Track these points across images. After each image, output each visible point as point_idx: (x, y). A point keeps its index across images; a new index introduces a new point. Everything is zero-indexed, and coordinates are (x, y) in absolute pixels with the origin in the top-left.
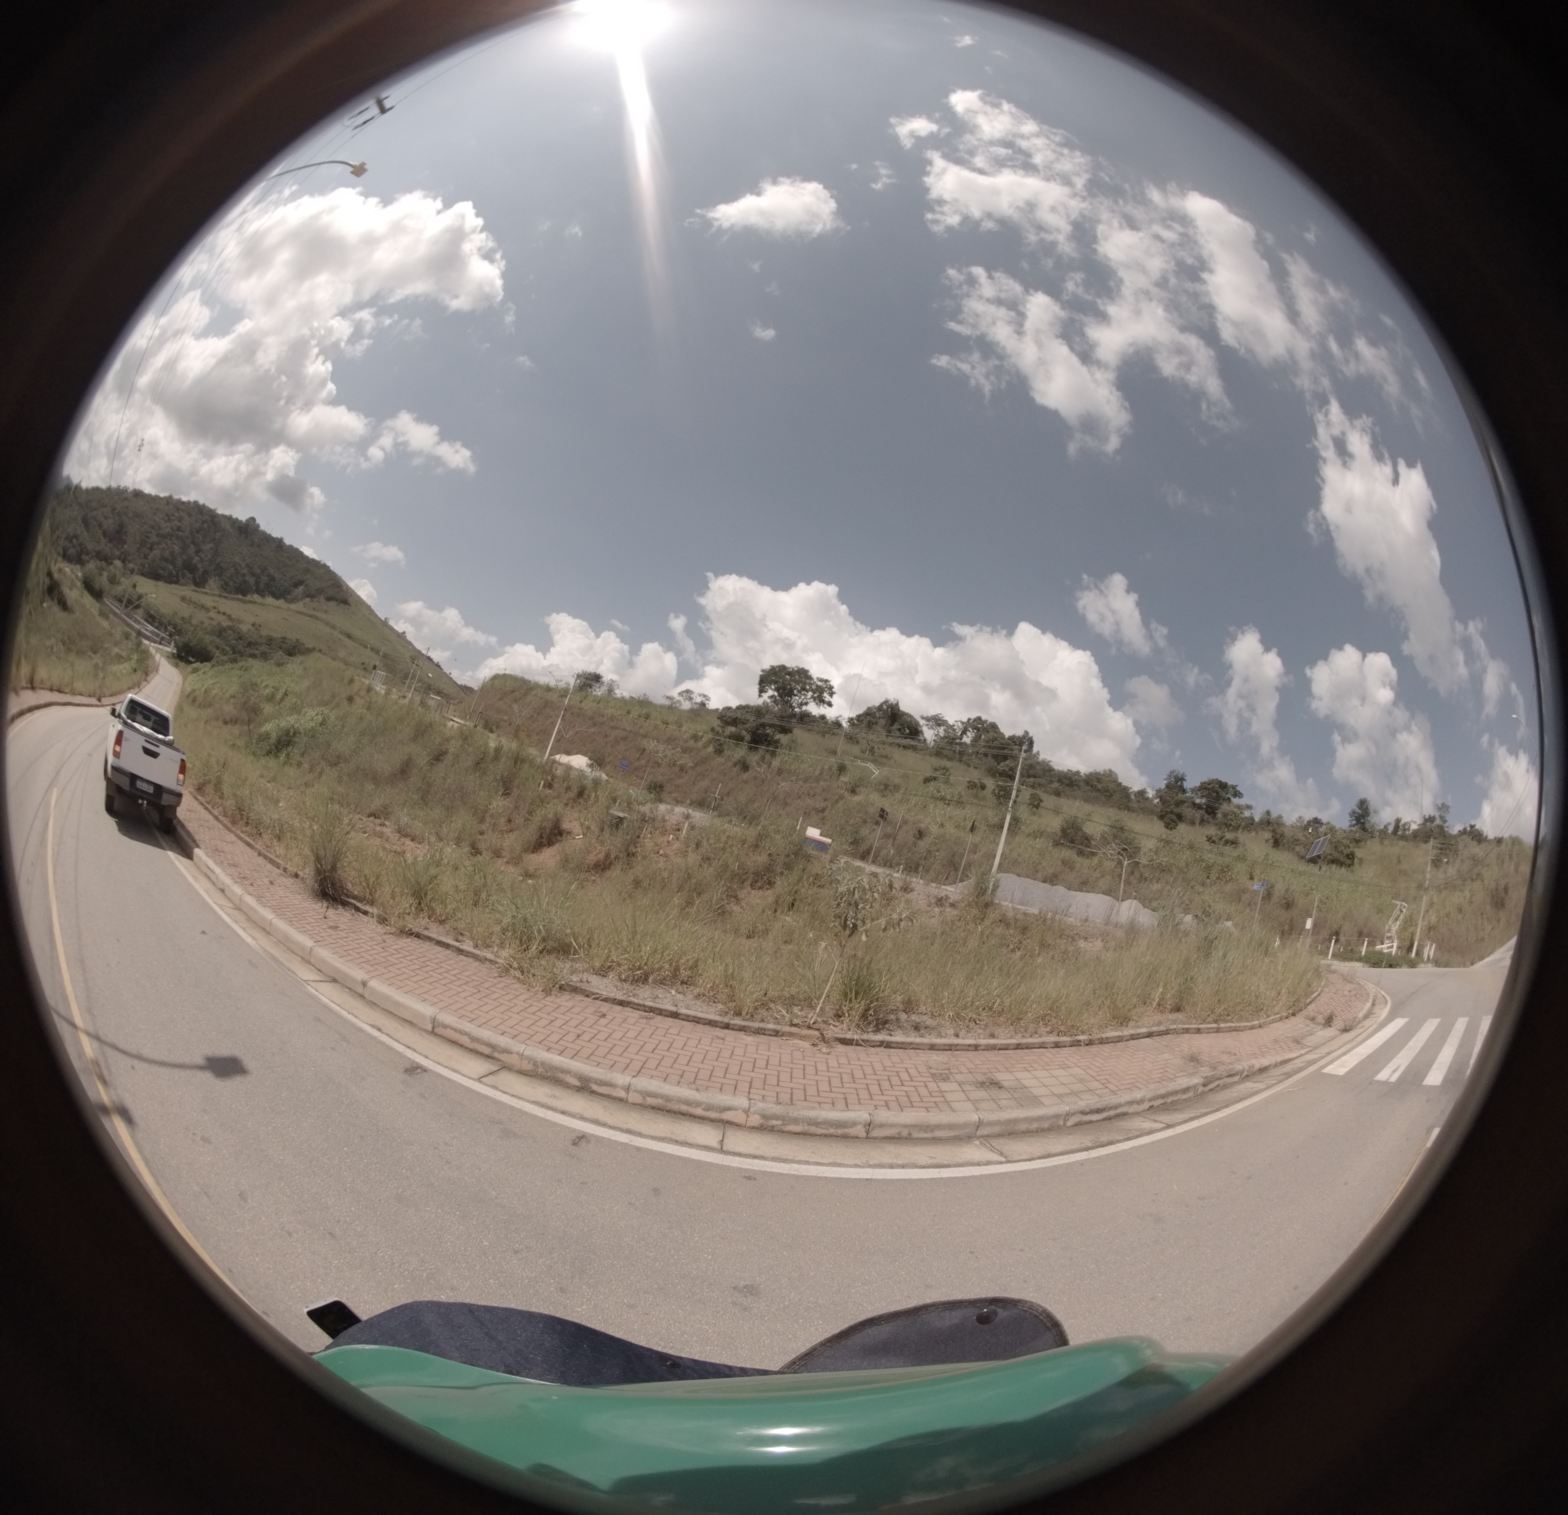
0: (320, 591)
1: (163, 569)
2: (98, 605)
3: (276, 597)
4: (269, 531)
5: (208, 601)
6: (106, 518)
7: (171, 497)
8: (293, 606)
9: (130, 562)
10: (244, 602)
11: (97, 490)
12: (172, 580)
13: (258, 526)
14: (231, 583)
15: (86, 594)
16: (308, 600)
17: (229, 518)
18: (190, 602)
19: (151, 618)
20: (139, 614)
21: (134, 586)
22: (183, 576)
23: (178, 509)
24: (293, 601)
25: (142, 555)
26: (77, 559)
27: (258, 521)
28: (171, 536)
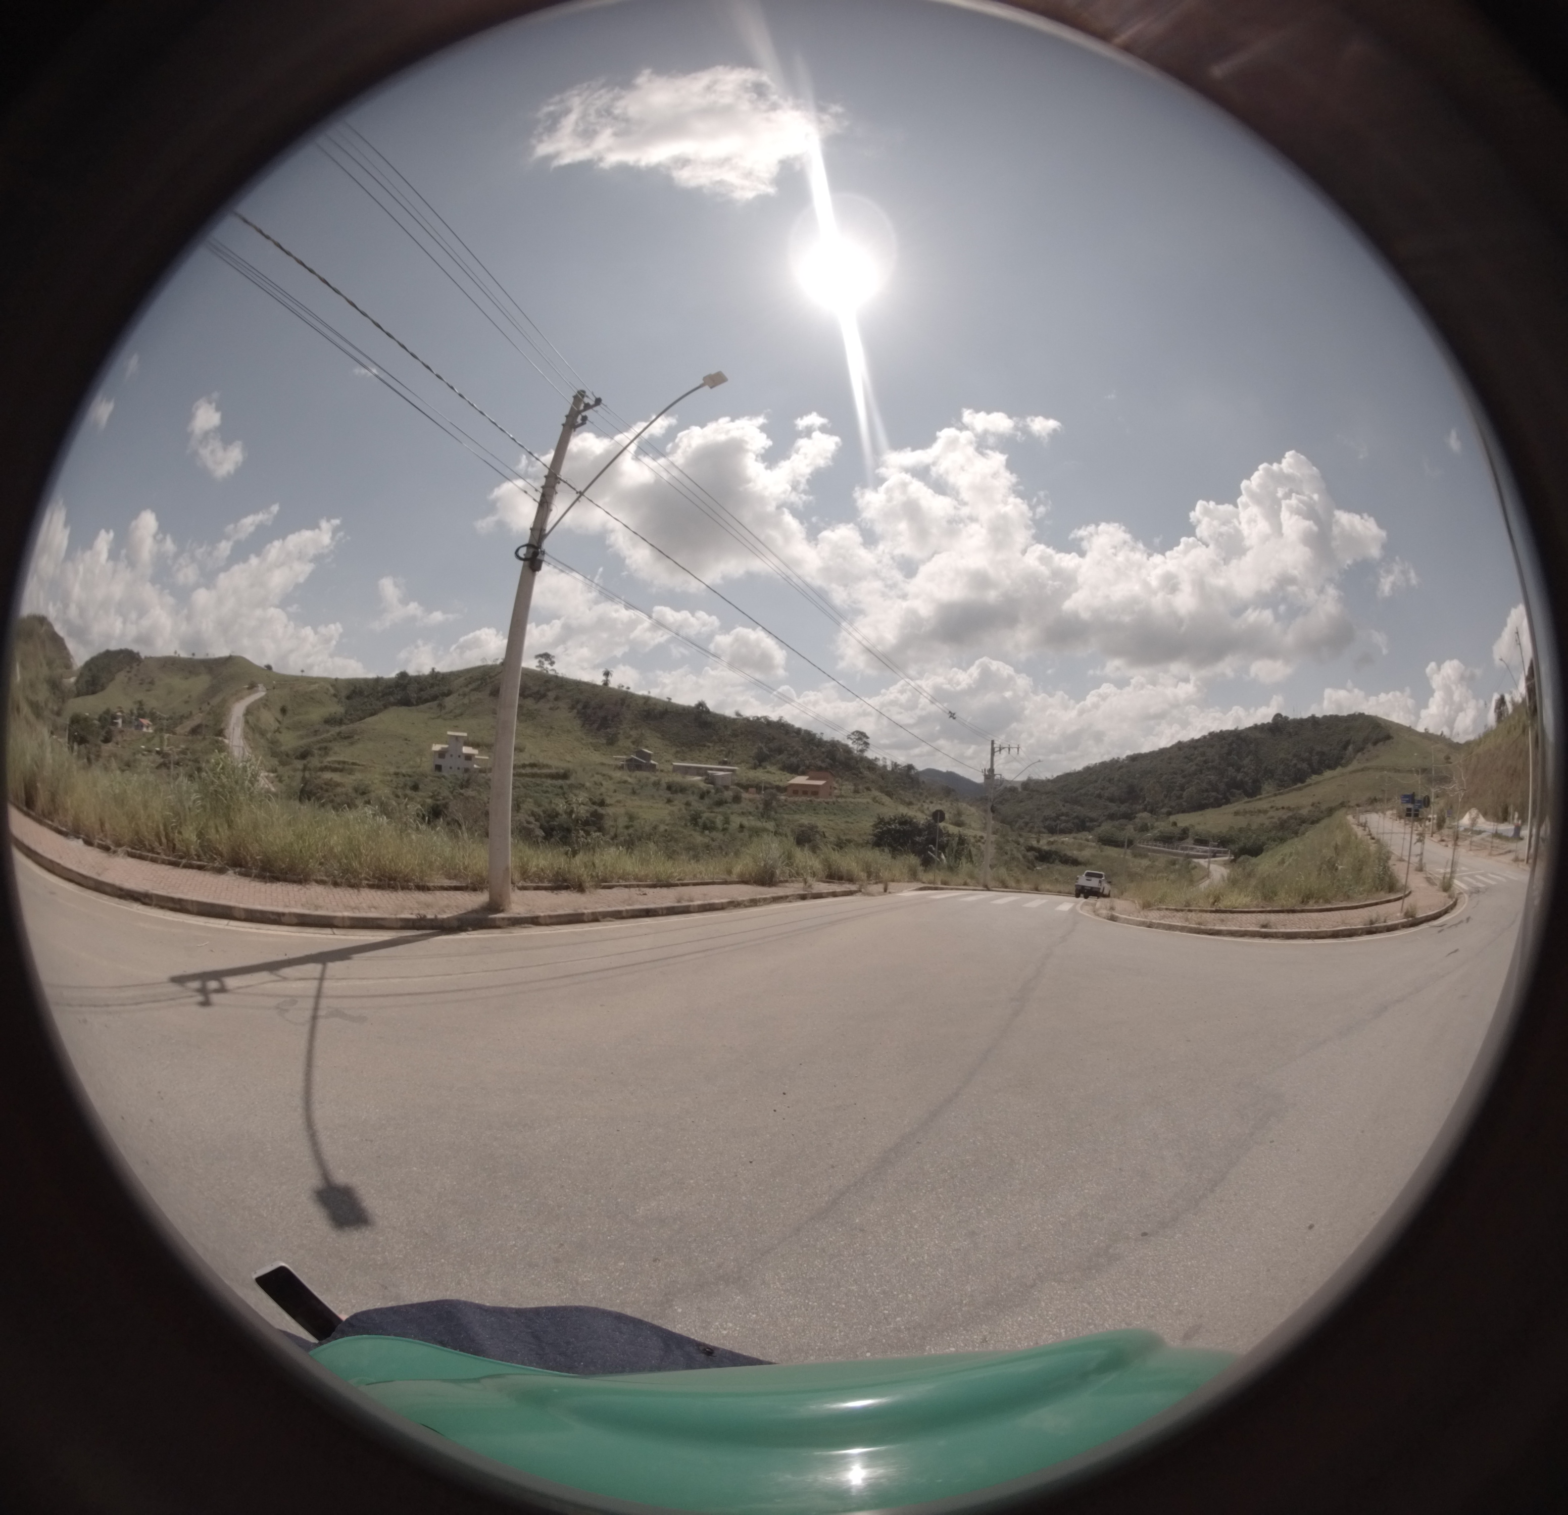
0: (1368, 740)
1: (1206, 799)
2: (1129, 852)
3: (1332, 767)
4: (1298, 717)
8: (1347, 769)
10: (1300, 788)
13: (1287, 718)
14: (1286, 778)
15: (1107, 848)
16: (1358, 755)
17: (1255, 727)
20: (1189, 842)
24: (1347, 764)
25: (1173, 798)
26: (1079, 828)
27: (1284, 713)
28: (1200, 771)
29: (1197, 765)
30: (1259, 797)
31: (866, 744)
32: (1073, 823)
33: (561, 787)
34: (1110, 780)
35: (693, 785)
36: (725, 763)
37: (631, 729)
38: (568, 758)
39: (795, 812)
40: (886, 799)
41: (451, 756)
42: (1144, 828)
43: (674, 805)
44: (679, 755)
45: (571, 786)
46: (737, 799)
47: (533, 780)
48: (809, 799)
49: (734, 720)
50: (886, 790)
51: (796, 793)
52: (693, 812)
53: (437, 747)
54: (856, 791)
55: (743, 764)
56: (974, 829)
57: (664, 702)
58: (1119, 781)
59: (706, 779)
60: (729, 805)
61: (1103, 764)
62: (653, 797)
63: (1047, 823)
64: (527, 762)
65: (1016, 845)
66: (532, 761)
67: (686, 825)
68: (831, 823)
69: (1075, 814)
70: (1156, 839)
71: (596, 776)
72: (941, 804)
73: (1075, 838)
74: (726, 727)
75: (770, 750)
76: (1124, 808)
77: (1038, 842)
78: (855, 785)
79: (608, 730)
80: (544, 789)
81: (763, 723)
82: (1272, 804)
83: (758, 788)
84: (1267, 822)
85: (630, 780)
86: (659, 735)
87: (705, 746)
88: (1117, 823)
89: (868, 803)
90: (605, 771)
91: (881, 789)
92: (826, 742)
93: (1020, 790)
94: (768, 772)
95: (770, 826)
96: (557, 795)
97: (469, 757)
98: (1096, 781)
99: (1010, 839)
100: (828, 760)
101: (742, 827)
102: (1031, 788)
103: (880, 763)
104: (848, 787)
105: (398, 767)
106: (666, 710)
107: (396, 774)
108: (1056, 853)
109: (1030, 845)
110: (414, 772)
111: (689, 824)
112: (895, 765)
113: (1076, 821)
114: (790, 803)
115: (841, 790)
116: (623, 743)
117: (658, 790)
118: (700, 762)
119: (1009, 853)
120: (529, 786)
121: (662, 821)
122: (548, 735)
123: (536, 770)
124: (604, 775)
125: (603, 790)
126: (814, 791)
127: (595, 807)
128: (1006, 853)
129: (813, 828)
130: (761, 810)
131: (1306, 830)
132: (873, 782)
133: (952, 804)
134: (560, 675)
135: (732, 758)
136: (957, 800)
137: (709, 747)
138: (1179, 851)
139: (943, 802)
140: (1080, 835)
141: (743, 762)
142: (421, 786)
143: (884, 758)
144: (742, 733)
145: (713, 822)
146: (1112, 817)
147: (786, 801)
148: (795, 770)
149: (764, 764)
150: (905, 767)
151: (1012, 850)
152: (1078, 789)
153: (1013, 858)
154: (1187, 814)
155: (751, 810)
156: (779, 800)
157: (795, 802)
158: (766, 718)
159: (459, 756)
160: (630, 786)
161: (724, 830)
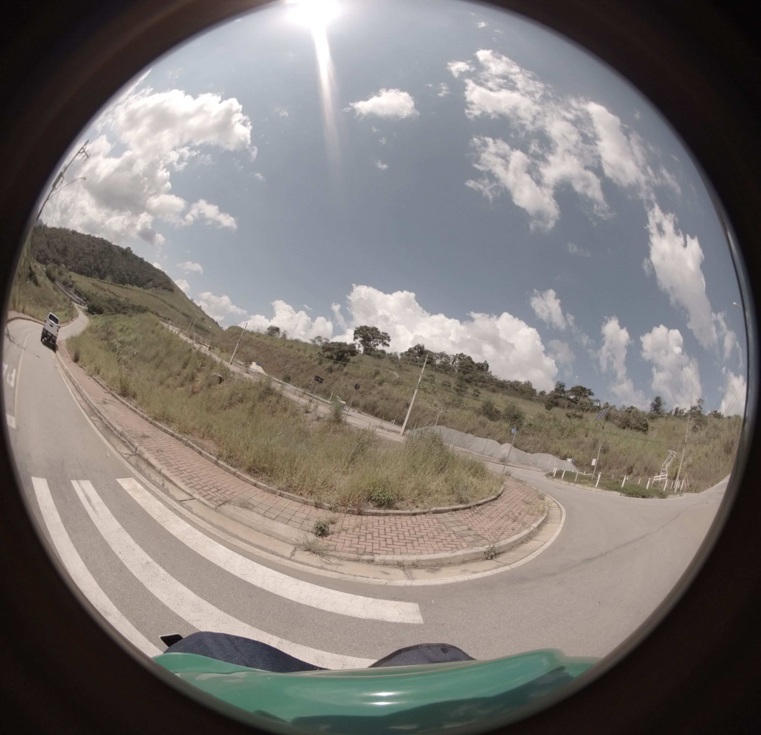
0: (160, 285)
1: (85, 270)
2: (53, 284)
3: (139, 286)
4: (136, 254)
5: (105, 286)
6: (58, 243)
7: (90, 235)
8: (147, 291)
9: (69, 265)
10: (122, 287)
11: (54, 229)
12: (89, 275)
13: (132, 251)
14: (117, 278)
15: (47, 279)
16: (154, 288)
17: (118, 247)
18: (97, 286)
19: (78, 293)
20: (72, 290)
21: (70, 277)
22: (95, 273)
23: (93, 241)
24: (147, 288)
25: (75, 262)
26: (44, 262)
27: (132, 249)
28: (89, 254)
30: (103, 281)
82: (108, 288)
84: (104, 296)
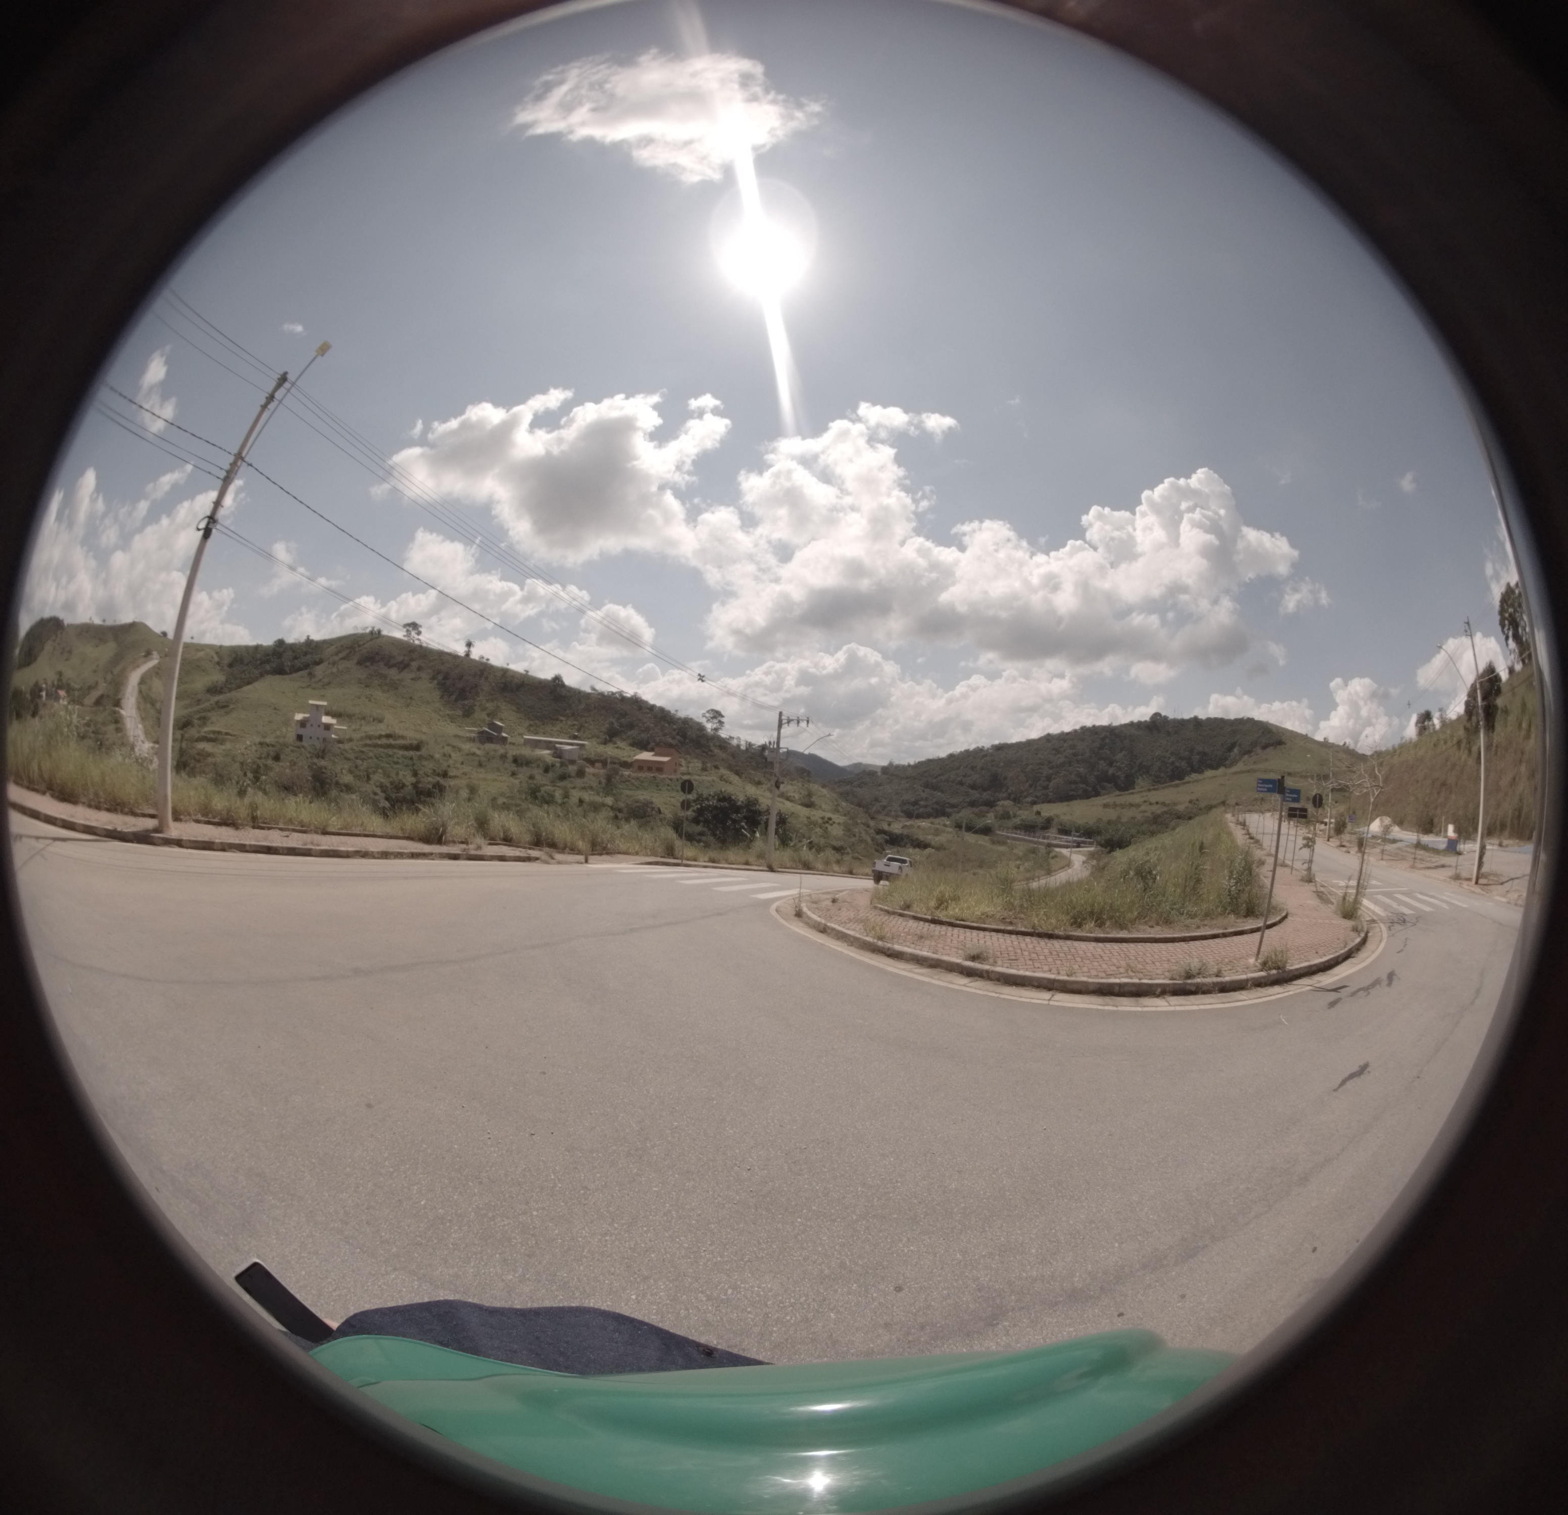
0: (1254, 744)
1: (1073, 790)
2: (987, 838)
3: (1215, 767)
4: (1179, 716)
8: (1233, 769)
12: (1088, 795)
13: (1166, 718)
14: (1162, 775)
16: (1246, 758)
17: (1132, 724)
18: (1115, 806)
23: (1065, 741)
24: (1232, 765)
26: (937, 814)
27: (1164, 714)
28: (1069, 763)
29: (1066, 757)
30: (1131, 791)
31: (721, 723)
32: (933, 809)
33: (411, 759)
34: (973, 768)
35: (539, 759)
36: (575, 737)
37: (487, 701)
38: (425, 729)
39: (638, 788)
40: (734, 778)
41: (312, 725)
42: (1006, 816)
43: (516, 779)
44: (532, 729)
45: (421, 758)
46: (581, 773)
47: (386, 751)
48: (652, 775)
49: (589, 694)
50: (737, 768)
51: (641, 768)
52: (533, 786)
53: (299, 717)
54: (704, 769)
55: (594, 739)
56: (824, 811)
57: (521, 674)
58: (982, 769)
59: (555, 753)
60: (572, 779)
61: (967, 751)
62: (498, 770)
63: (905, 808)
64: (383, 733)
65: (865, 828)
66: (388, 732)
67: (526, 799)
68: (672, 800)
69: (934, 800)
70: (1016, 828)
71: (446, 748)
72: (792, 785)
73: (932, 823)
74: (580, 701)
75: (621, 726)
76: (986, 796)
77: (889, 825)
78: (703, 763)
79: (466, 702)
80: (396, 760)
81: (617, 698)
82: (1145, 799)
83: (604, 763)
84: (1139, 817)
85: (478, 752)
86: (514, 708)
87: (557, 719)
88: (976, 810)
89: (713, 781)
90: (456, 742)
91: (730, 768)
92: (680, 719)
93: (879, 774)
94: (617, 748)
95: (609, 801)
96: (407, 766)
97: (328, 727)
98: (958, 768)
99: (859, 821)
100: (678, 737)
101: (581, 801)
102: (892, 772)
103: (734, 742)
104: (697, 764)
105: (265, 737)
106: (523, 682)
107: (261, 744)
108: (908, 837)
109: (881, 828)
110: (277, 742)
111: (529, 797)
112: (750, 745)
113: (935, 806)
114: (633, 779)
115: (688, 767)
116: (480, 715)
117: (504, 763)
118: (552, 736)
119: (857, 835)
120: (382, 757)
121: (502, 794)
122: (408, 706)
123: (391, 741)
124: (454, 747)
125: (451, 762)
126: (658, 768)
127: (438, 778)
128: (854, 836)
129: (648, 804)
130: (603, 785)
131: (1177, 825)
132: (723, 760)
133: (803, 785)
134: (424, 645)
135: (584, 732)
136: (809, 781)
137: (562, 721)
138: (1041, 840)
139: (795, 782)
140: (937, 821)
141: (593, 737)
142: (282, 757)
143: (739, 738)
144: (595, 708)
145: (552, 796)
146: (973, 804)
147: (629, 776)
148: (643, 746)
149: (614, 739)
150: (759, 746)
151: (860, 833)
152: (939, 775)
153: (862, 841)
154: (1052, 805)
155: (594, 785)
156: (622, 776)
157: (638, 778)
158: (621, 693)
159: (319, 726)
160: (477, 758)
161: (563, 804)
